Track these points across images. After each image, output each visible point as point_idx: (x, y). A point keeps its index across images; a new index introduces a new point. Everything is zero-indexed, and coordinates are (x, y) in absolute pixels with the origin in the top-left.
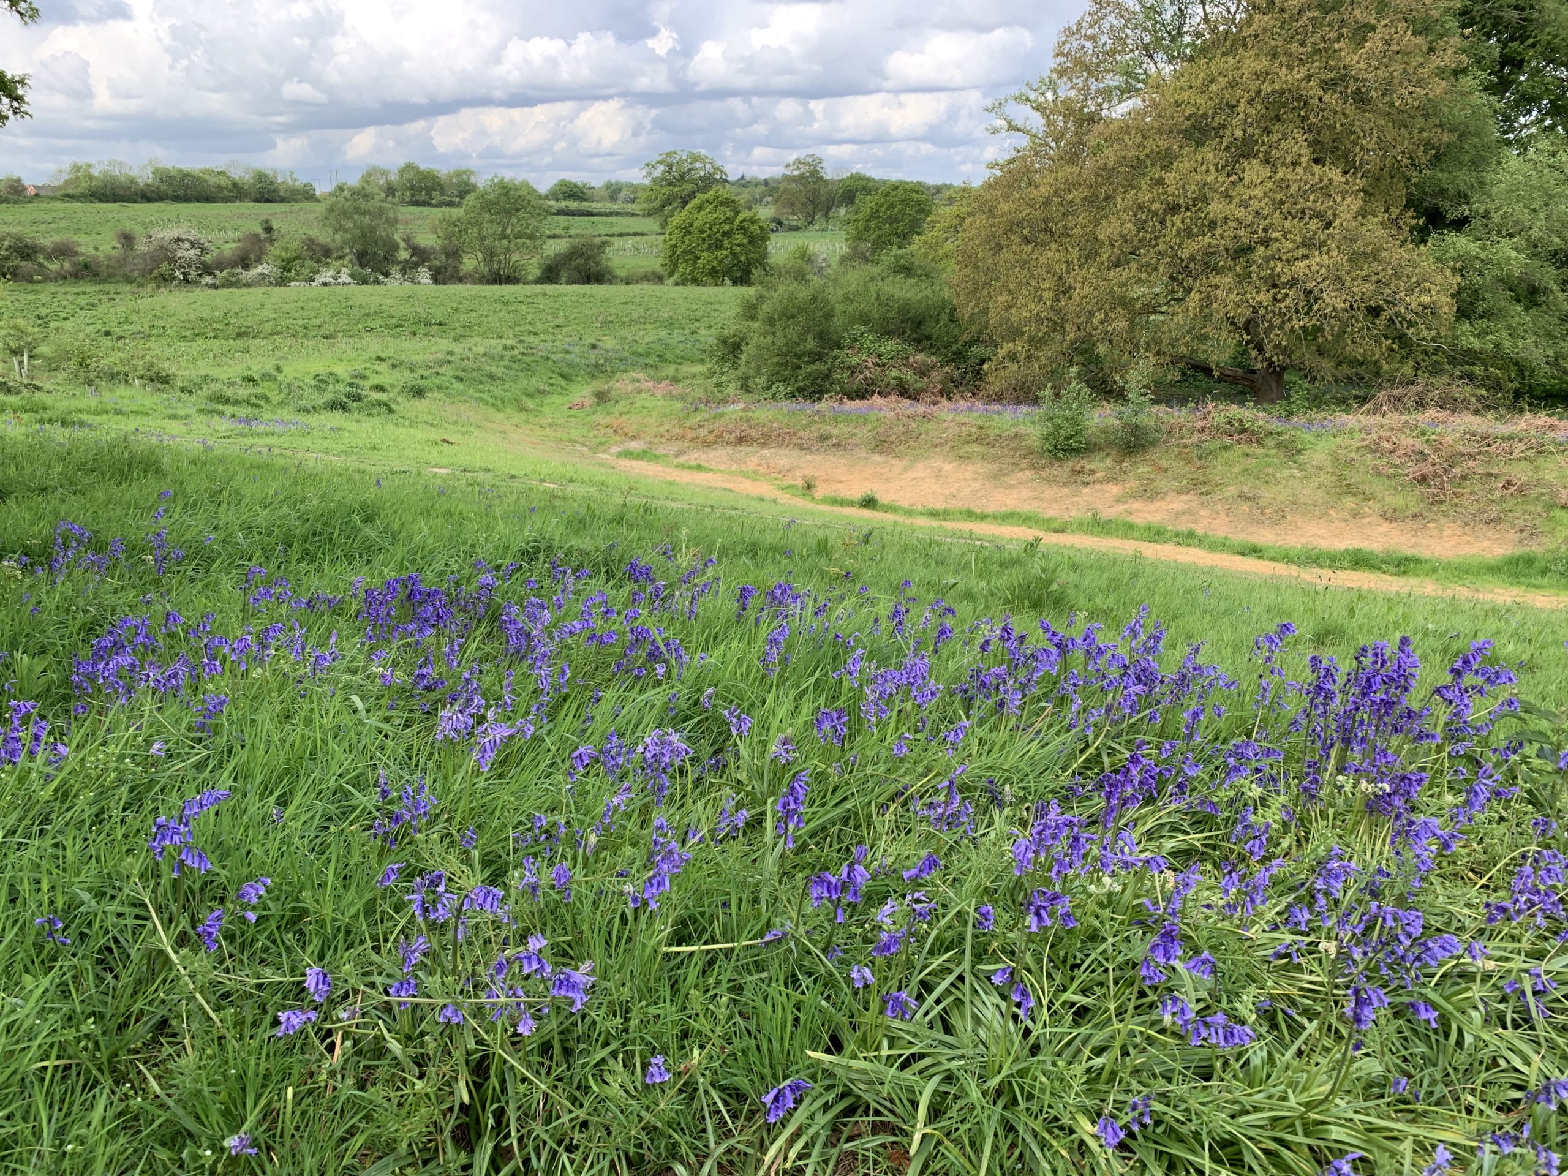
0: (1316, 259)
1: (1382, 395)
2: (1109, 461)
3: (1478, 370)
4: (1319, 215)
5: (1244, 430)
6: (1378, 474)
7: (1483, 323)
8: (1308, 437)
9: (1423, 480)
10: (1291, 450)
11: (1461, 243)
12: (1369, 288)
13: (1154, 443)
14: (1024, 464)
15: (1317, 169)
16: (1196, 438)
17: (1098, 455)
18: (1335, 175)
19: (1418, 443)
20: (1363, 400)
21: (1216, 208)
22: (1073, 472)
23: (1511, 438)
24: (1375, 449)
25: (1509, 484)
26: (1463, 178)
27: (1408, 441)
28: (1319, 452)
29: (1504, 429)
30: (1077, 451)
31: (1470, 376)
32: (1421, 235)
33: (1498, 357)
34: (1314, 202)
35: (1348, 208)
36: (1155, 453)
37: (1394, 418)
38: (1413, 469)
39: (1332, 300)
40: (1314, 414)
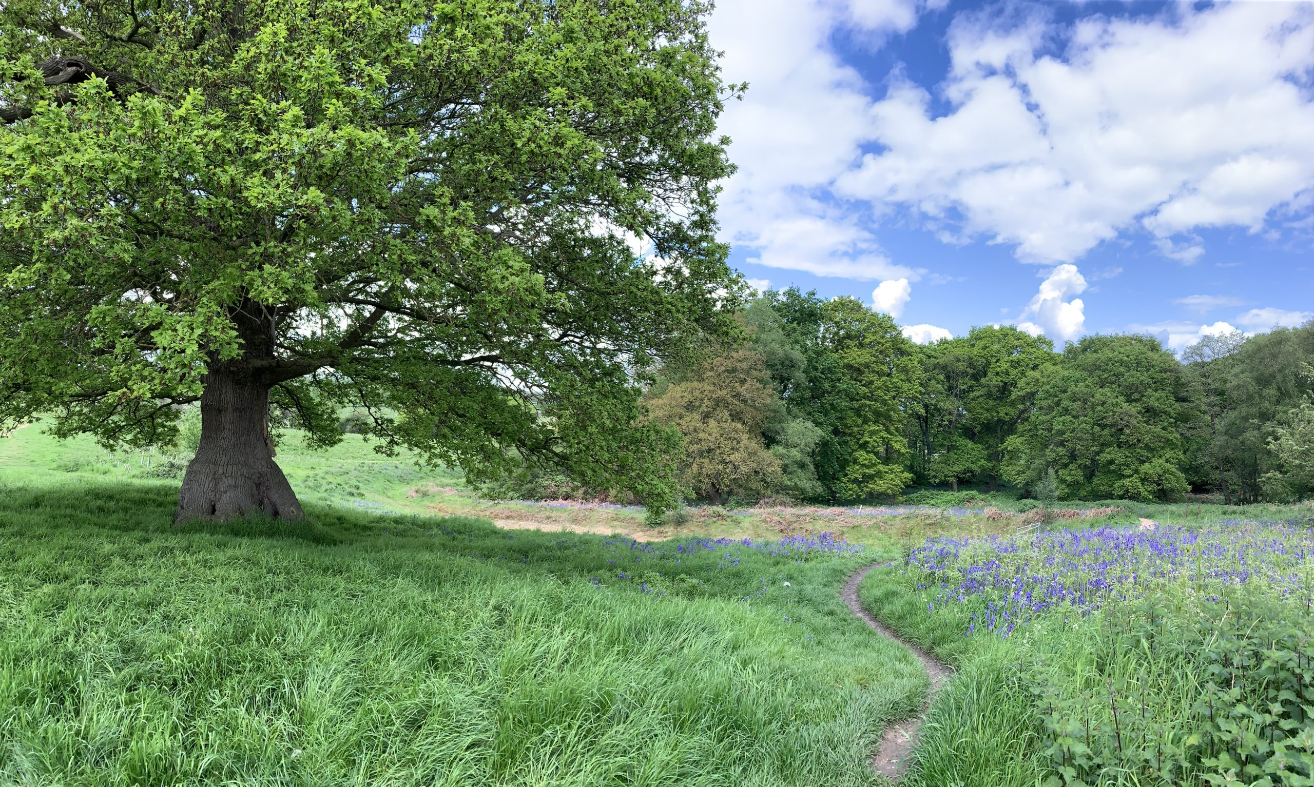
0: (737, 454)
1: (762, 502)
2: (672, 528)
3: (790, 492)
4: (735, 439)
5: (719, 515)
6: (767, 529)
7: (789, 476)
8: (741, 517)
9: (782, 531)
10: (737, 522)
11: (780, 449)
12: (755, 465)
13: (687, 521)
14: (638, 529)
15: (734, 424)
16: (703, 519)
17: (668, 526)
18: (739, 426)
19: (778, 518)
20: (756, 503)
21: (702, 435)
22: (659, 532)
23: (805, 515)
24: (765, 521)
25: (807, 531)
26: (778, 426)
27: (776, 518)
28: (746, 523)
29: (803, 513)
30: (660, 524)
31: (788, 494)
32: (768, 446)
33: (796, 487)
34: (733, 435)
35: (745, 437)
36: (688, 524)
37: (768, 510)
38: (778, 528)
39: (744, 469)
40: (739, 509)
